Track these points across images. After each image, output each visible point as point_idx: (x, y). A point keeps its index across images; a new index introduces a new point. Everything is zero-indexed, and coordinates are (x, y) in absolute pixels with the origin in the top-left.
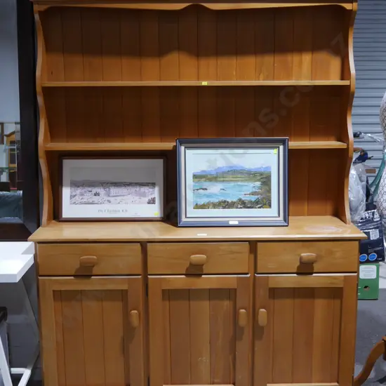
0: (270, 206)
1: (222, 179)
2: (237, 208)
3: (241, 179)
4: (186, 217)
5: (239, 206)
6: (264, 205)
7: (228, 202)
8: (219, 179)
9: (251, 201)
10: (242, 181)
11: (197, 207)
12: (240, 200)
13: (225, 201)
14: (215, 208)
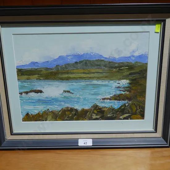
0: (142, 116)
1: (66, 76)
2: (91, 119)
3: (96, 75)
4: (12, 133)
5: (94, 117)
6: (133, 114)
7: (76, 110)
8: (60, 76)
9: (113, 109)
10: (98, 78)
11: (28, 117)
12: (96, 107)
13: (72, 110)
14: (56, 119)
